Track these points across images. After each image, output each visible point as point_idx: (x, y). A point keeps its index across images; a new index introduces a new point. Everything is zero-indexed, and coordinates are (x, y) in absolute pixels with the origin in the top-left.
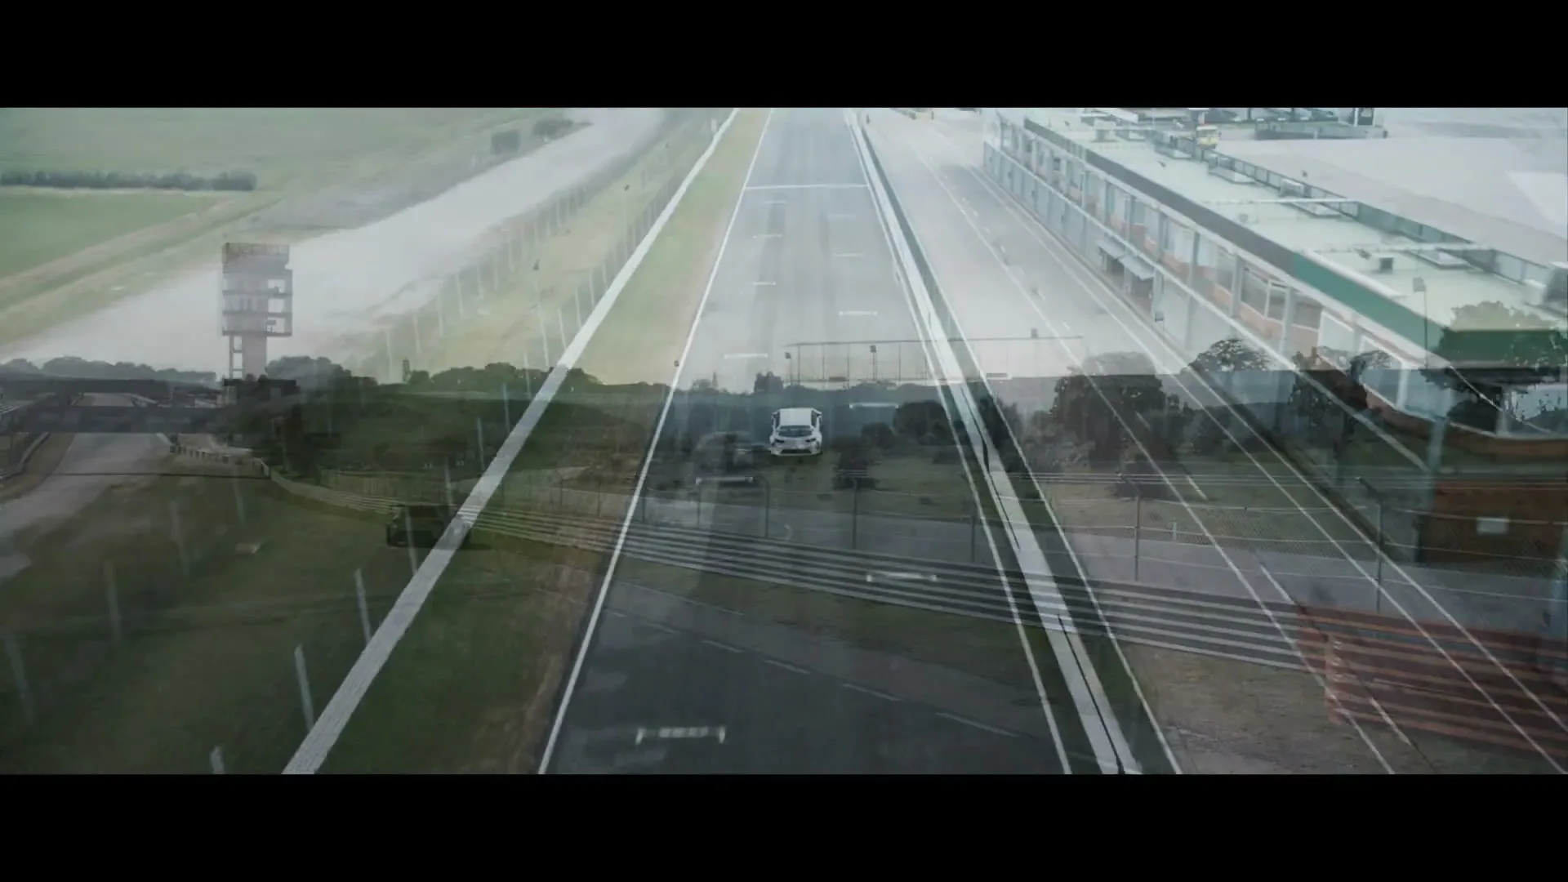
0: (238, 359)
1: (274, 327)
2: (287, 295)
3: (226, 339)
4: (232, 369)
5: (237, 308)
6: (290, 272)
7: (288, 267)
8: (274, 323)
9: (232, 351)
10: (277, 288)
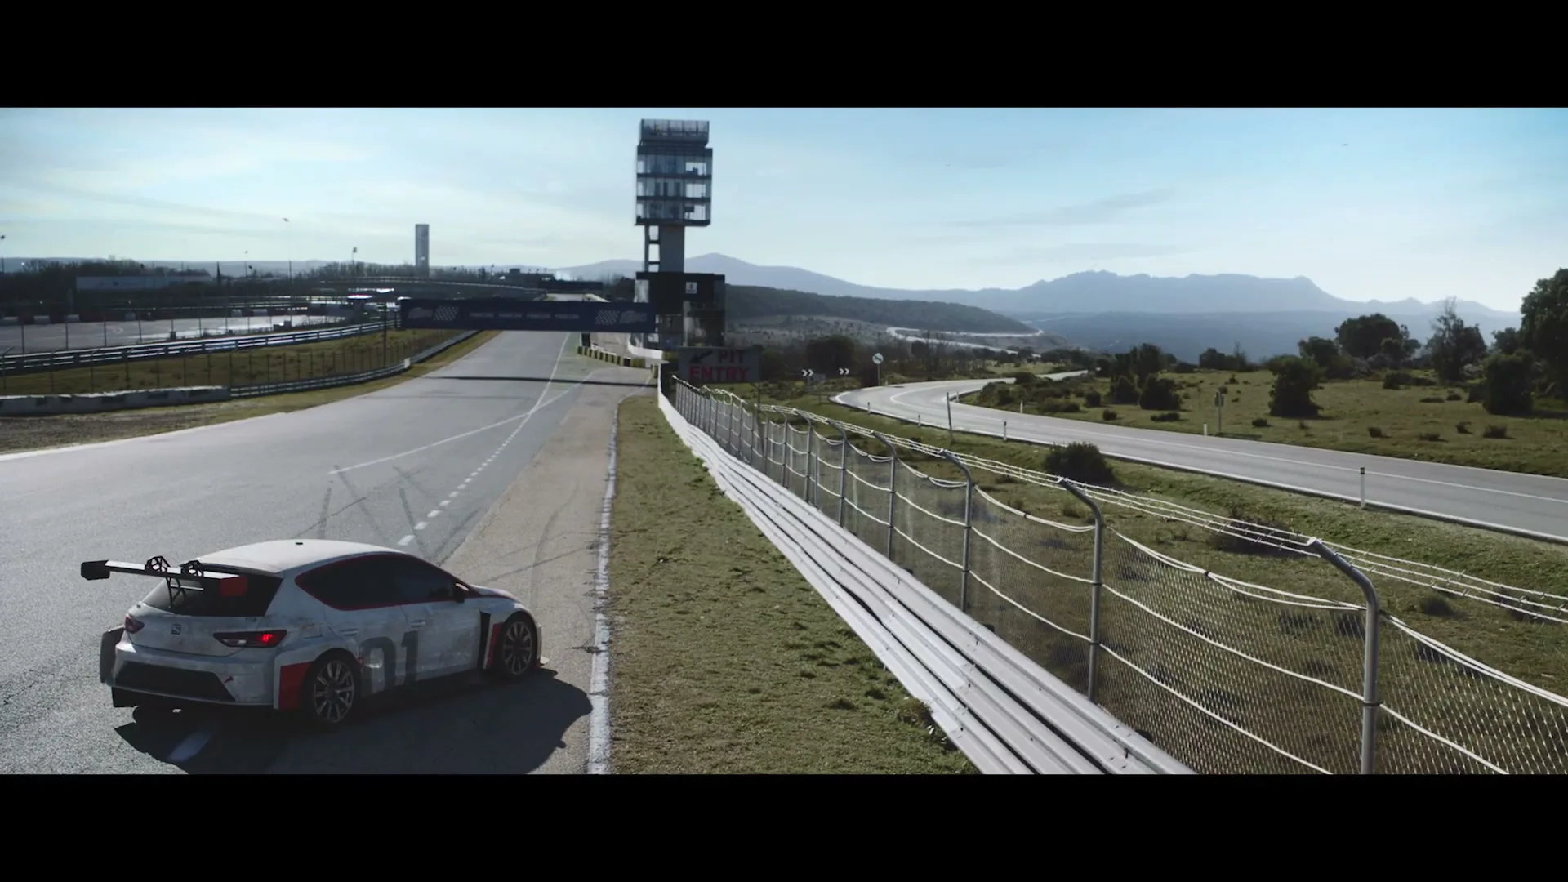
0: (655, 253)
1: (691, 214)
2: (707, 178)
3: (642, 228)
4: (647, 263)
5: (651, 193)
6: (710, 151)
7: (708, 146)
8: (692, 210)
9: (648, 242)
10: (695, 170)
